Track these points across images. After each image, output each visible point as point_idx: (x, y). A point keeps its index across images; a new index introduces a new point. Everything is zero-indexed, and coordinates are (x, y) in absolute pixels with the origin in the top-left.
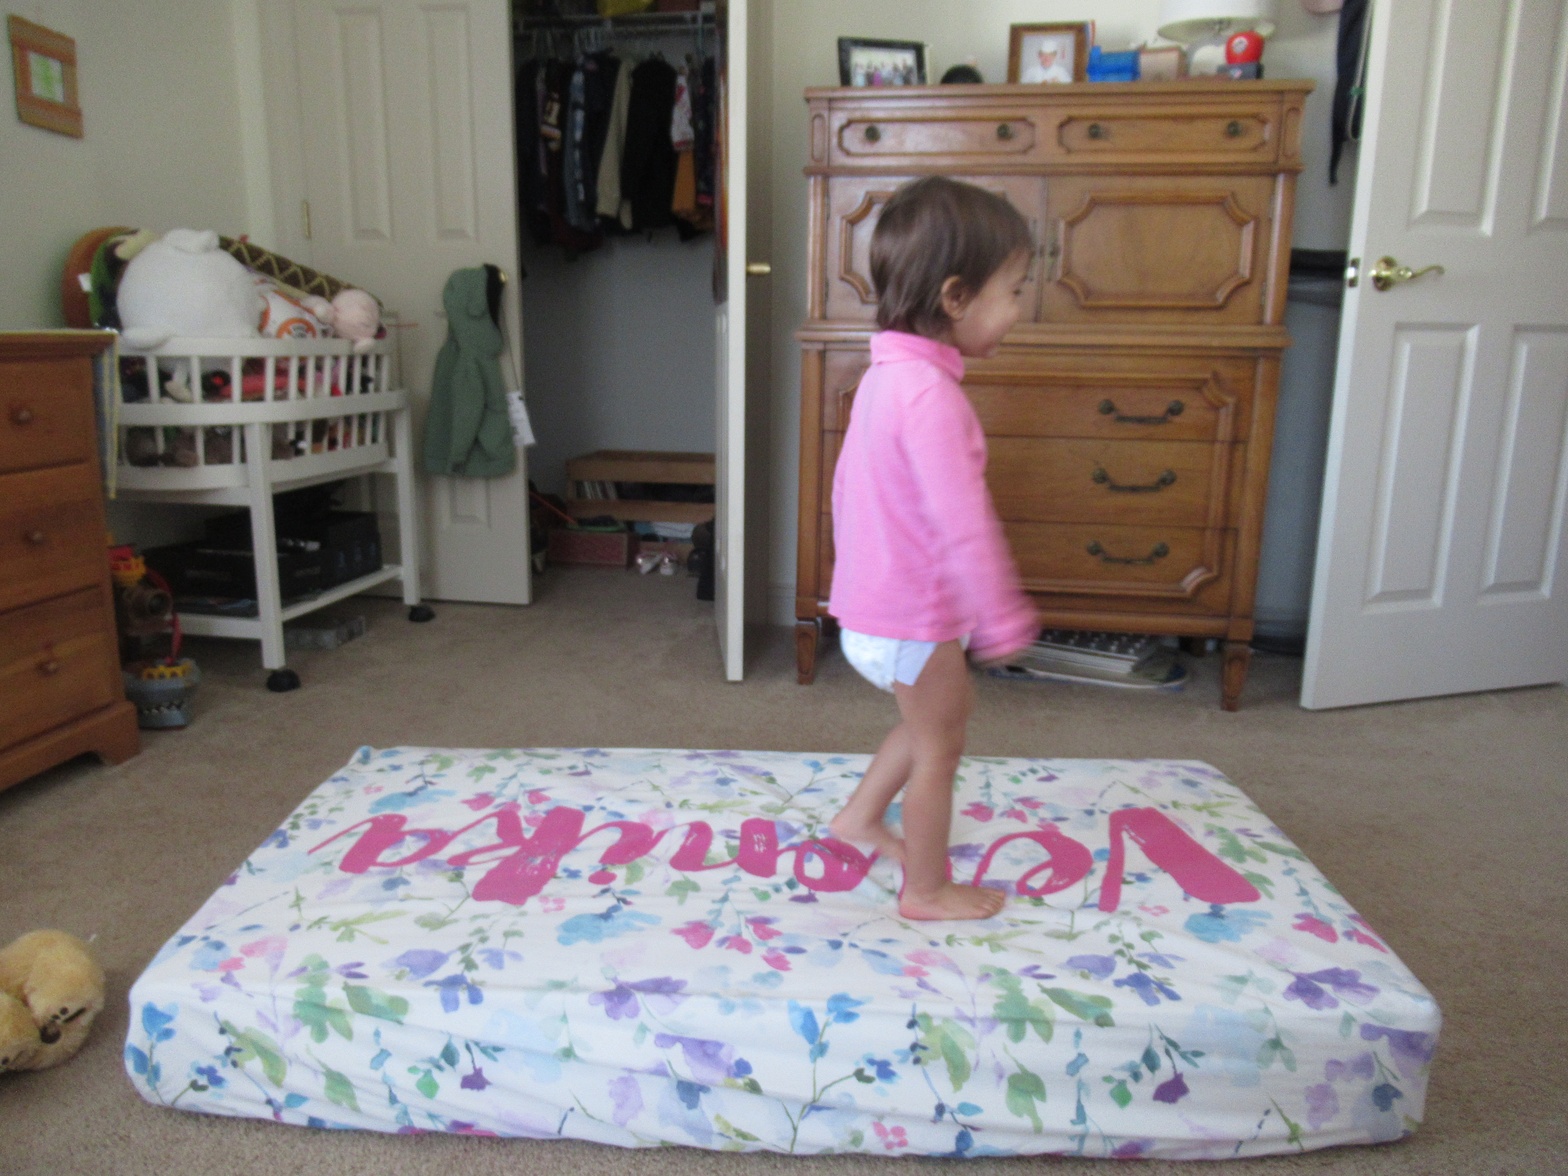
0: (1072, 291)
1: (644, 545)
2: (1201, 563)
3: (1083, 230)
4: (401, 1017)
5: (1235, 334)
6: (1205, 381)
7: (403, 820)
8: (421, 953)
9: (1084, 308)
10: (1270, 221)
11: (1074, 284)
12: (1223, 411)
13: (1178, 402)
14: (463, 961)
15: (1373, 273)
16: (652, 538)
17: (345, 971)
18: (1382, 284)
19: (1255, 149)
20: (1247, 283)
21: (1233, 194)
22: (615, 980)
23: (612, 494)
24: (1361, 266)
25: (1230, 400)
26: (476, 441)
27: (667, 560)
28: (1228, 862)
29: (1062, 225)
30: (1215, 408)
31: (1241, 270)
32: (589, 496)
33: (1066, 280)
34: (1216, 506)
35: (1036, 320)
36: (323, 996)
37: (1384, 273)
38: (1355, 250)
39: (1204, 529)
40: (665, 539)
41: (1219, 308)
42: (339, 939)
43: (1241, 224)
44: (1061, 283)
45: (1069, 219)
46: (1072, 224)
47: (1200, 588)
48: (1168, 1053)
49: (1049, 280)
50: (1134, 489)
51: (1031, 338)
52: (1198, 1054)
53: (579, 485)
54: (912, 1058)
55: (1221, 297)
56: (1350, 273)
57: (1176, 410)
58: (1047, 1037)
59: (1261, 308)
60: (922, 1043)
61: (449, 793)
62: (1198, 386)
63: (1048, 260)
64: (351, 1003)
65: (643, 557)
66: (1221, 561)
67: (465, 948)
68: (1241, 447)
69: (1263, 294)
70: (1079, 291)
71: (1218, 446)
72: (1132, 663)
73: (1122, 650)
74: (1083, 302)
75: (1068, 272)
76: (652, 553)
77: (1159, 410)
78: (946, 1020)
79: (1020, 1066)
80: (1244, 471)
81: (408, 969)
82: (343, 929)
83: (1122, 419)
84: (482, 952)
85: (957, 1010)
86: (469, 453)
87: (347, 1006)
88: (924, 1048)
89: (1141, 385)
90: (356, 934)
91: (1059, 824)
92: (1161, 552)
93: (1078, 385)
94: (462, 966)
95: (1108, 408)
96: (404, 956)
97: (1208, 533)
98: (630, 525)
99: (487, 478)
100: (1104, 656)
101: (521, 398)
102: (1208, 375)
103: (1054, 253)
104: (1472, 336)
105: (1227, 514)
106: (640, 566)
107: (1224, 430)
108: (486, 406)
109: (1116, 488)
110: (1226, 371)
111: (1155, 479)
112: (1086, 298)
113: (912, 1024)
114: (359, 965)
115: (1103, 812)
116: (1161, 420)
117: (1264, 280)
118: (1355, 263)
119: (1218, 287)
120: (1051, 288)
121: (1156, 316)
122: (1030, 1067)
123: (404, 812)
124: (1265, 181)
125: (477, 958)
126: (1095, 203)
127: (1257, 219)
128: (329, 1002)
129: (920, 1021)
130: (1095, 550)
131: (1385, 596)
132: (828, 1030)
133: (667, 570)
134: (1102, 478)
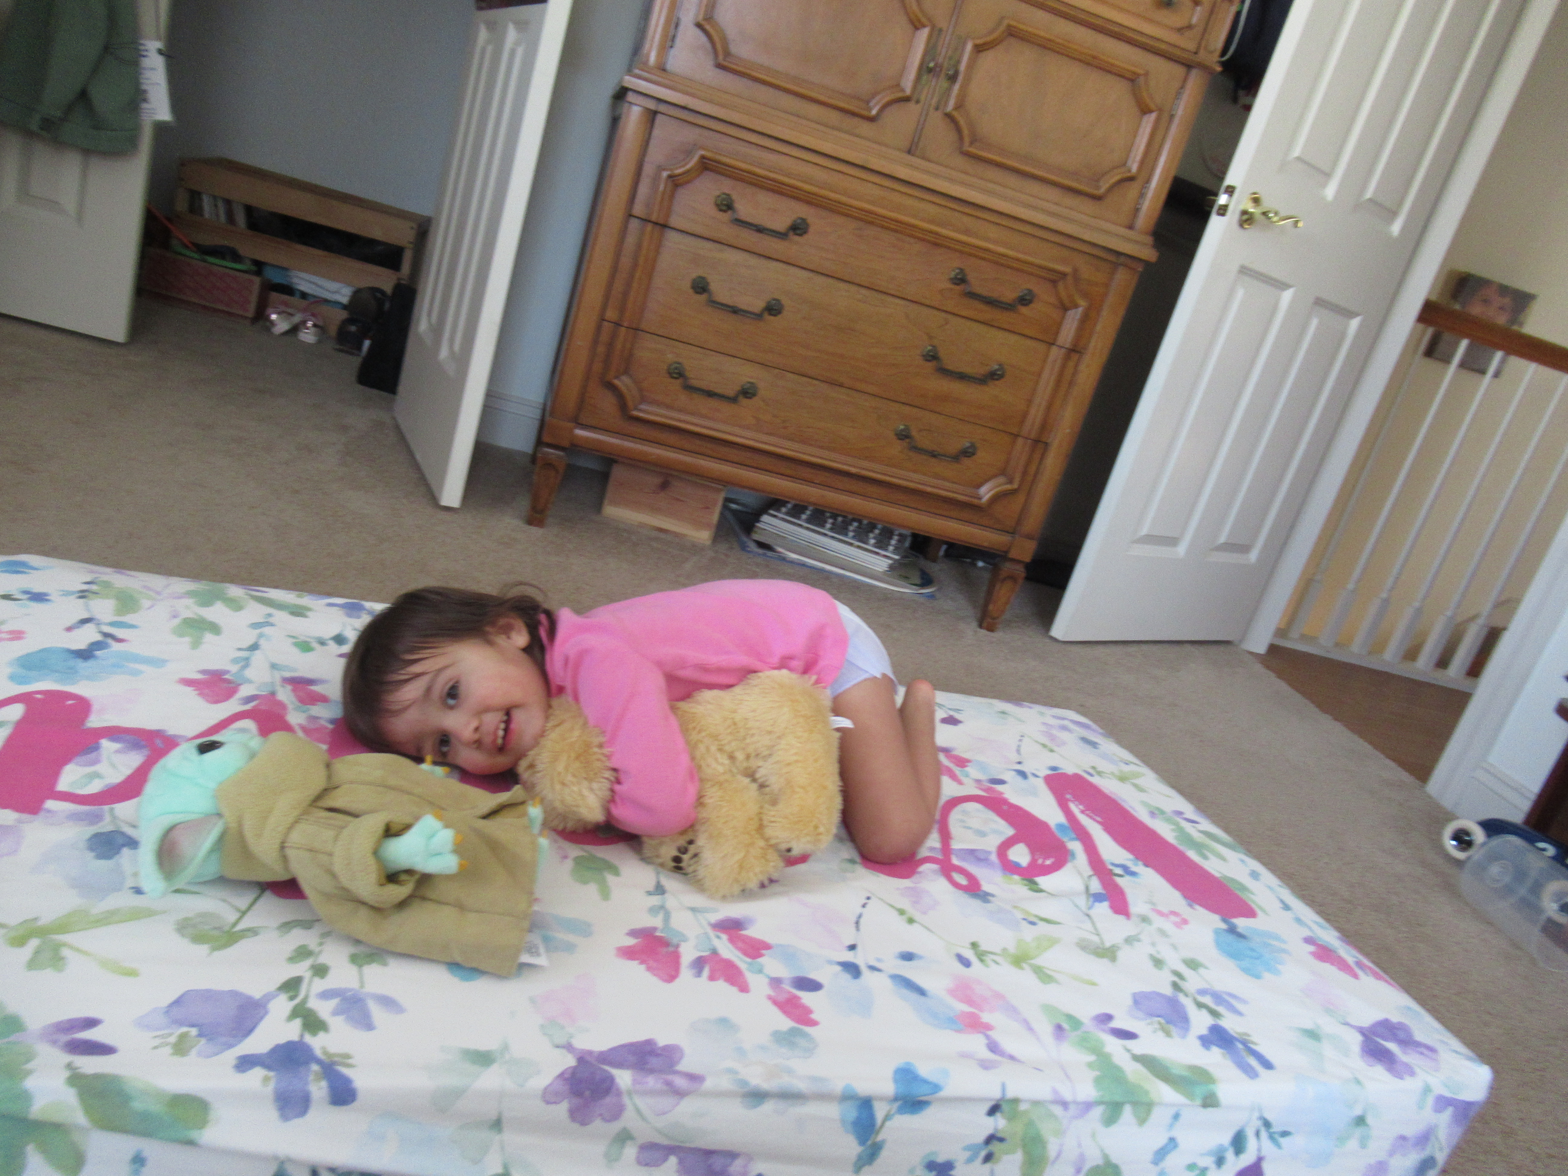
0: (958, 129)
1: (274, 296)
2: (1003, 472)
3: (988, 59)
4: (194, 1134)
5: (1107, 232)
6: (1064, 275)
7: (83, 706)
8: (208, 996)
9: (967, 154)
10: (1172, 117)
11: (962, 122)
12: (1071, 313)
13: (1030, 291)
14: (295, 1013)
15: (1242, 207)
16: (288, 290)
17: (65, 1038)
18: (1246, 219)
19: (1180, 30)
20: (1132, 179)
21: (1147, 74)
22: (569, 1047)
23: (241, 219)
24: (1236, 195)
25: (1083, 303)
26: (83, 95)
27: (310, 324)
28: (1192, 855)
29: (969, 47)
30: (1065, 309)
31: (1129, 163)
32: (207, 215)
33: (955, 114)
34: (1036, 414)
35: (909, 152)
36: (26, 1097)
37: (1251, 210)
38: (1235, 176)
39: (1016, 436)
40: (304, 295)
41: (1098, 198)
42: (33, 964)
43: (1145, 110)
44: (948, 116)
45: (979, 42)
46: (979, 49)
47: (995, 499)
48: (1257, 1134)
49: (937, 109)
50: (962, 377)
51: (903, 173)
52: (1285, 1134)
53: (195, 196)
54: (983, 1153)
55: (1104, 186)
56: (1223, 199)
57: (1025, 300)
58: (1142, 1121)
59: (1137, 210)
60: (999, 1135)
61: (157, 662)
62: (1054, 278)
63: (944, 84)
64: (88, 1109)
65: (279, 313)
66: (1025, 473)
67: (291, 986)
68: (1075, 357)
69: (1142, 195)
70: (966, 132)
71: (1054, 350)
72: (890, 562)
73: (882, 544)
74: (967, 147)
75: (959, 106)
76: (289, 310)
77: (1009, 295)
78: (1036, 1103)
79: (1106, 1157)
80: (1071, 383)
81: (194, 1031)
82: (34, 943)
83: (972, 295)
84: (326, 995)
85: (1055, 1091)
86: (69, 109)
87: (80, 1118)
88: (1001, 1140)
89: (1000, 262)
90: (65, 952)
91: (999, 788)
92: (968, 453)
93: (936, 242)
94: (298, 1023)
95: (960, 280)
96: (177, 1002)
97: (1020, 441)
98: (259, 267)
99: (87, 152)
100: (859, 547)
101: (160, 52)
102: (1067, 269)
103: (953, 78)
104: (1287, 296)
105: (1045, 426)
106: (272, 323)
107: (1068, 333)
108: (107, 48)
109: (945, 372)
110: (1087, 271)
111: (983, 370)
112: (971, 143)
113: (994, 1110)
114: (91, 1023)
115: (1036, 776)
116: (1009, 307)
117: (1148, 181)
118: (1230, 190)
119: (1104, 174)
120: (936, 120)
121: (1035, 188)
122: (1114, 1159)
123: (80, 689)
124: (1178, 71)
125: (324, 1009)
126: (1013, 33)
127: (1160, 110)
128: (38, 1109)
129: (1005, 1107)
130: (904, 436)
131: (1150, 539)
132: (888, 1124)
133: (308, 336)
134: (932, 357)
